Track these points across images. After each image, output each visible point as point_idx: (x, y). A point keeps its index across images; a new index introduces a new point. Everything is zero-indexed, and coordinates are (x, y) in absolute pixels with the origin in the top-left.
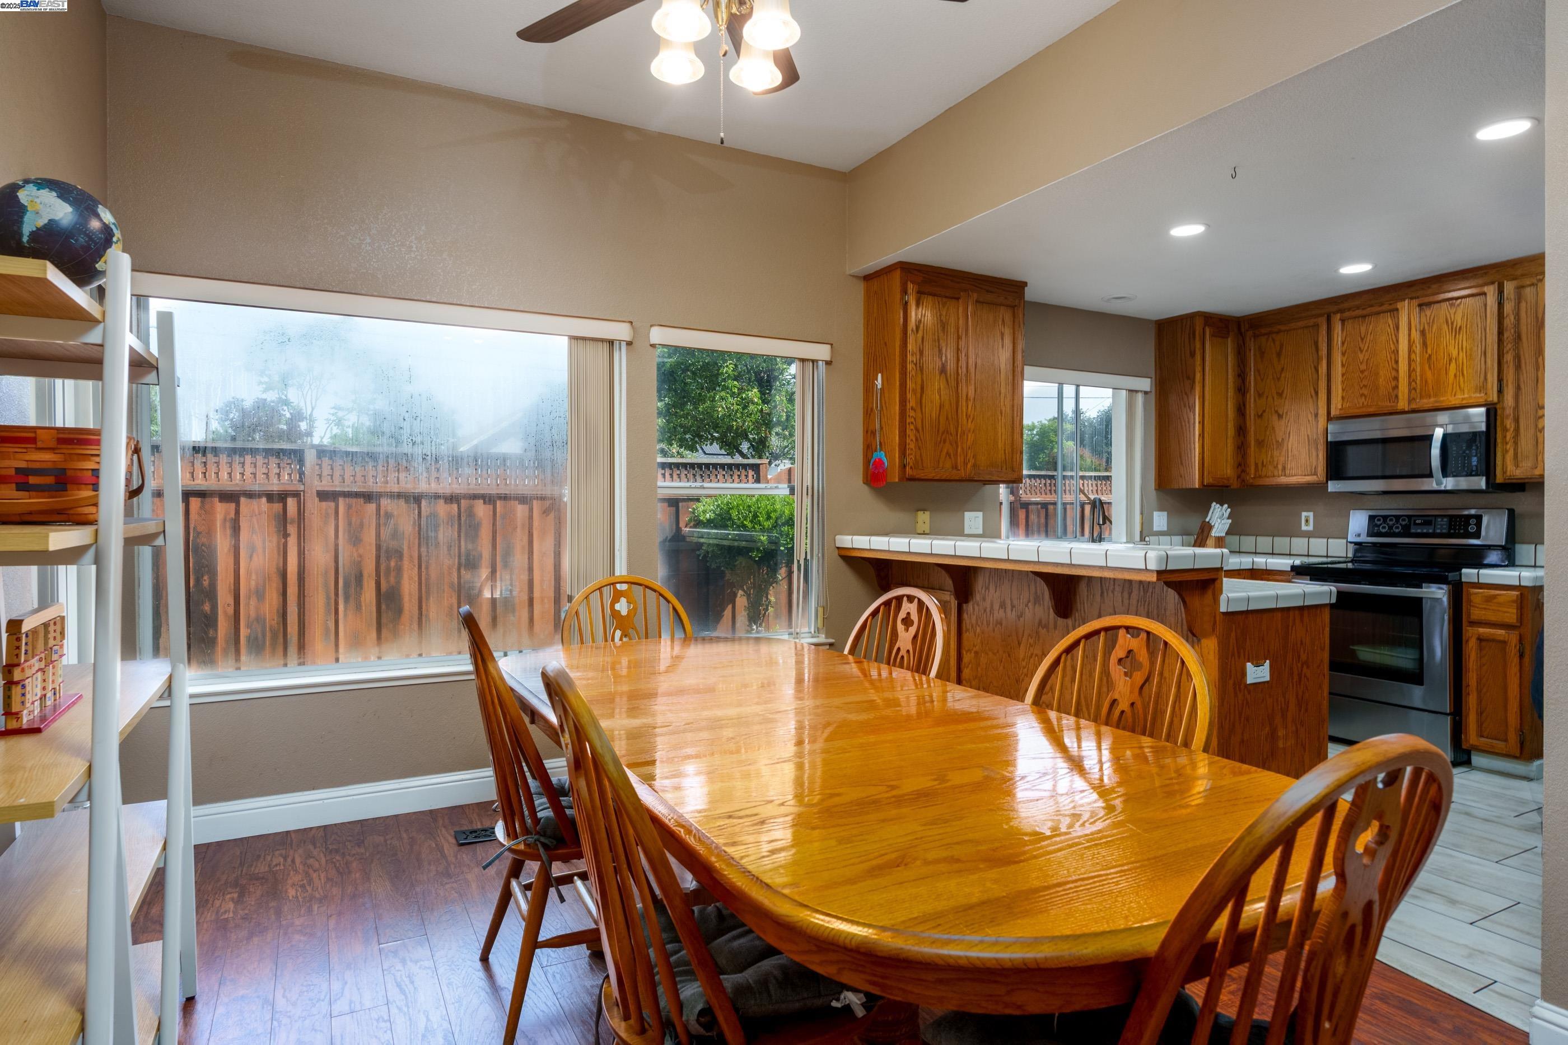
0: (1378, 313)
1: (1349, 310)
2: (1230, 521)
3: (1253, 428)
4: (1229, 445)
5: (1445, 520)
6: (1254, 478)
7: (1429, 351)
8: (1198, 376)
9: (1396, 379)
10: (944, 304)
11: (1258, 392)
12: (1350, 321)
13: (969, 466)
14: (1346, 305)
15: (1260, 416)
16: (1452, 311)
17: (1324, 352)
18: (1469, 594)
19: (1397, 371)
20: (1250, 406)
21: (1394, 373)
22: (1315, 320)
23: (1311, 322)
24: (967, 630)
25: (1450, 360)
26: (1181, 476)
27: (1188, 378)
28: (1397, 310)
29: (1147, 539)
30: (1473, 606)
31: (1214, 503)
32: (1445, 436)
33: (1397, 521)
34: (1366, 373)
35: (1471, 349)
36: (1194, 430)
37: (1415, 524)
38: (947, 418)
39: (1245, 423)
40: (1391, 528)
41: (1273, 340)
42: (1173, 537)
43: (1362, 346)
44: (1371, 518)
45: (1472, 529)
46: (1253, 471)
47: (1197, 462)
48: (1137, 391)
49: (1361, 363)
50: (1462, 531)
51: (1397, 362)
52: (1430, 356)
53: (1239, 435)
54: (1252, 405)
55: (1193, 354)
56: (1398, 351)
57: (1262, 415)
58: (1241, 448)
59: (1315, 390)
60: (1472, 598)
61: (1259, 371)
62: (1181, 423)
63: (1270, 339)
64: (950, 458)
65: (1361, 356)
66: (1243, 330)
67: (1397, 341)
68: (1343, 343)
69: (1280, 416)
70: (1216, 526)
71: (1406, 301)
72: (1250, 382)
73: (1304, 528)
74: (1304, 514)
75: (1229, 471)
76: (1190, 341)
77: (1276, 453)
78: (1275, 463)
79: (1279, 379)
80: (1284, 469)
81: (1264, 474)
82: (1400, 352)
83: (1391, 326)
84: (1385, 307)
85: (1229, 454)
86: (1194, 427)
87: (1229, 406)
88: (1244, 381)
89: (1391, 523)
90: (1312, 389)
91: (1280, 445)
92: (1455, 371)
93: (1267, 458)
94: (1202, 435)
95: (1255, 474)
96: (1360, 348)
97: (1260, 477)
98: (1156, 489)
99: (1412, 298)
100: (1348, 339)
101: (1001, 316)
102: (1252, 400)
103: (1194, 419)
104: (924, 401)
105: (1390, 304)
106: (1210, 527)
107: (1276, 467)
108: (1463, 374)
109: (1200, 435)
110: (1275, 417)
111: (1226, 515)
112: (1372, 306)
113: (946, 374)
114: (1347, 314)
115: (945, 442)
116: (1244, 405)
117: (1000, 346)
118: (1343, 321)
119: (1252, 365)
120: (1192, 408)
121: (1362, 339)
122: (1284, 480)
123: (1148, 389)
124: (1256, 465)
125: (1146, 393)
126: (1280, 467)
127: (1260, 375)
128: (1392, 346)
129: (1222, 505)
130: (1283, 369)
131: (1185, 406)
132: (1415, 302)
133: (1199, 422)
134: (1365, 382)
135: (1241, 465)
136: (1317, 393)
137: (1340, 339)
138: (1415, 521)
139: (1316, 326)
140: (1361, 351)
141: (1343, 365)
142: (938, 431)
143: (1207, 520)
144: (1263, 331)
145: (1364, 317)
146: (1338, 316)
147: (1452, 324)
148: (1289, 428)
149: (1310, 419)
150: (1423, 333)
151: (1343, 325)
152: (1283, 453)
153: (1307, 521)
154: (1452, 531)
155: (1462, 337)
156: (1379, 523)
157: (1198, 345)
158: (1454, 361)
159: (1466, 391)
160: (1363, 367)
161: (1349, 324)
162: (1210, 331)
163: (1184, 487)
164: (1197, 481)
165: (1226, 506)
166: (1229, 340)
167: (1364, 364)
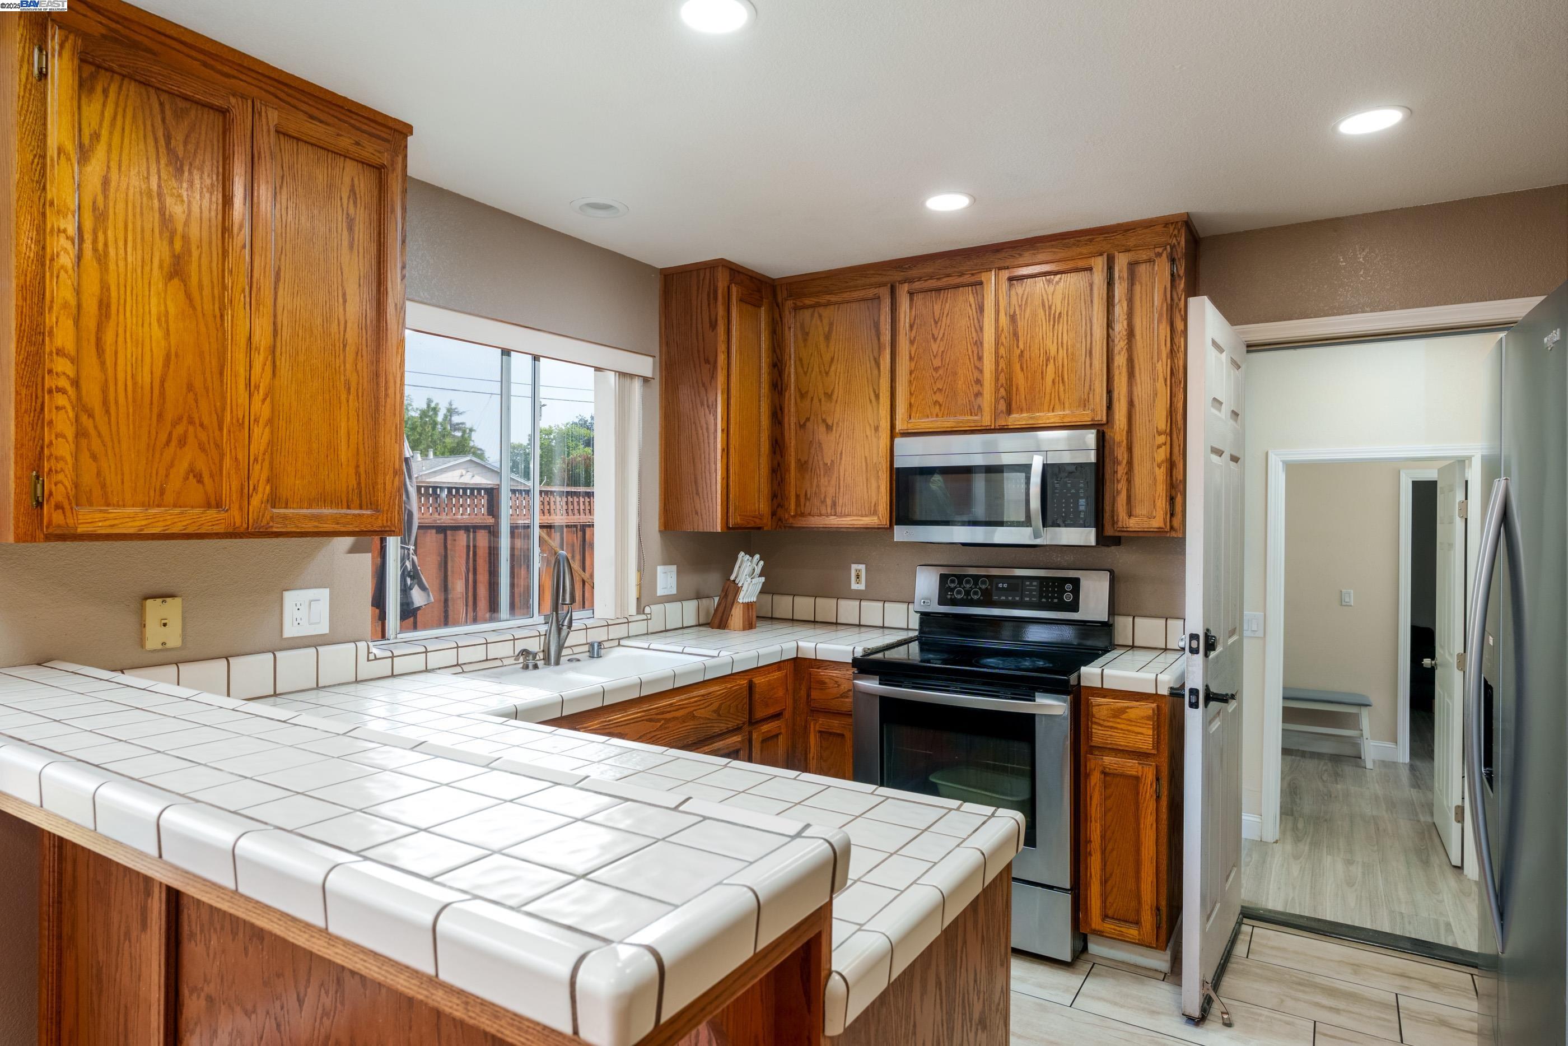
0: (957, 287)
1: (920, 279)
2: (763, 579)
3: (793, 443)
4: (762, 466)
5: (1035, 583)
6: (794, 517)
7: (1021, 346)
8: (722, 358)
9: (978, 382)
10: (179, 115)
11: (799, 390)
12: (921, 296)
13: (255, 501)
14: (914, 273)
15: (802, 426)
16: (1051, 288)
17: (886, 337)
18: (1088, 704)
19: (981, 371)
20: (789, 411)
21: (976, 374)
22: (876, 291)
23: (871, 292)
24: (192, 935)
25: (1048, 360)
26: (697, 513)
27: (707, 361)
28: (981, 283)
29: (647, 610)
30: (1096, 723)
31: (742, 554)
32: (1046, 467)
33: (976, 584)
34: (941, 372)
35: (1073, 346)
36: (715, 442)
37: (998, 588)
38: (190, 387)
39: (782, 434)
40: (968, 593)
41: (820, 316)
42: (683, 602)
43: (935, 333)
44: (943, 578)
45: (1068, 597)
46: (793, 506)
47: (719, 492)
48: (632, 376)
49: (935, 357)
50: (1056, 600)
51: (980, 358)
52: (1022, 352)
53: (774, 453)
54: (793, 409)
55: (713, 326)
56: (982, 343)
57: (804, 424)
58: (777, 471)
59: (875, 392)
60: (1095, 710)
61: (801, 360)
62: (696, 430)
63: (816, 315)
64: (200, 481)
65: (934, 347)
66: (780, 300)
67: (981, 329)
68: (911, 327)
69: (829, 428)
70: (745, 588)
71: (993, 273)
72: (789, 374)
73: (854, 586)
74: (854, 567)
75: (762, 506)
76: (709, 305)
77: (824, 481)
78: (823, 496)
79: (827, 373)
80: (834, 504)
81: (807, 510)
82: (986, 345)
83: (973, 306)
84: (967, 279)
85: (762, 480)
86: (715, 438)
87: (762, 410)
88: (781, 373)
89: (968, 586)
90: (871, 390)
91: (828, 469)
92: (1053, 376)
93: (811, 487)
94: (726, 450)
95: (796, 510)
96: (933, 335)
97: (802, 515)
98: (660, 531)
99: (1000, 269)
100: (918, 321)
101: (347, 180)
102: (793, 401)
103: (716, 424)
104: (109, 338)
105: (973, 274)
106: (737, 590)
107: (823, 502)
108: (1063, 382)
109: (723, 450)
110: (822, 428)
111: (758, 570)
112: (948, 276)
113: (185, 282)
114: (917, 285)
115: (182, 442)
116: (782, 409)
117: (345, 243)
118: (911, 294)
119: (792, 350)
120: (712, 408)
121: (936, 323)
122: (834, 521)
123: (649, 374)
124: (797, 496)
125: (646, 380)
126: (829, 502)
127: (803, 367)
128: (974, 334)
129: (752, 556)
130: (832, 359)
131: (702, 404)
132: (1005, 274)
133: (723, 430)
134: (939, 385)
135: (777, 496)
136: (877, 397)
137: (907, 320)
138: (997, 584)
139: (878, 298)
140: (935, 340)
141: (911, 358)
142: (160, 416)
143: (732, 578)
144: (808, 302)
145: (938, 290)
146: (906, 287)
147: (1050, 308)
148: (840, 445)
149: (868, 433)
150: (1013, 318)
151: (911, 300)
152: (833, 482)
153: (858, 577)
154: (1044, 600)
155: (1062, 327)
156: (952, 585)
157: (721, 311)
158: (1052, 361)
159: (1067, 405)
160: (937, 363)
161: (919, 299)
162: (738, 291)
163: (701, 530)
164: (719, 521)
165: (757, 556)
166: (763, 309)
167: (939, 359)
